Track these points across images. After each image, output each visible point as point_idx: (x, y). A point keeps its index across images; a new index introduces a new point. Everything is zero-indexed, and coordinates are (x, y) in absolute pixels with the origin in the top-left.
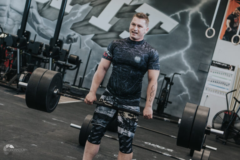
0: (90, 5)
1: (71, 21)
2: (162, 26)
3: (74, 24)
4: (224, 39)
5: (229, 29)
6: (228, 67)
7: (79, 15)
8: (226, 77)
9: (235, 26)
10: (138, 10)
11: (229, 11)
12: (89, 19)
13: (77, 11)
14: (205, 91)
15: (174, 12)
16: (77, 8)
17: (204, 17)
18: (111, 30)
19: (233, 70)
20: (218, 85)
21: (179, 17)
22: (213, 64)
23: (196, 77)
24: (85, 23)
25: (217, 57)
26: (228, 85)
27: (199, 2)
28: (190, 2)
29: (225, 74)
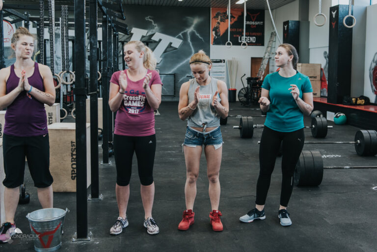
2: (172, 45)
4: (214, 44)
5: (215, 37)
6: (220, 61)
8: (221, 68)
9: (218, 34)
10: (153, 38)
15: (177, 34)
17: (198, 33)
19: (224, 62)
20: (218, 74)
21: (182, 37)
25: (213, 56)
26: (223, 72)
27: (192, 24)
28: (187, 25)
29: (220, 66)
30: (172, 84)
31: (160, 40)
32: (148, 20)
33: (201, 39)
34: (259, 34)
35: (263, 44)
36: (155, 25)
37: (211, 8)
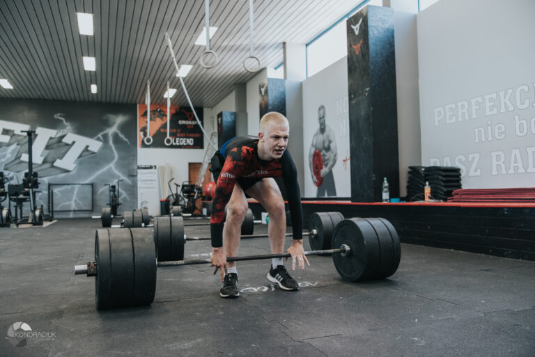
0: (18, 145)
1: (2, 162)
2: (89, 149)
3: (6, 165)
4: (142, 148)
5: (143, 139)
6: (151, 167)
7: (9, 156)
8: (151, 175)
10: (64, 140)
11: (140, 126)
12: (20, 157)
13: (5, 153)
14: (139, 190)
15: (95, 135)
16: (6, 150)
17: (122, 134)
18: (44, 162)
19: (155, 168)
20: (147, 182)
21: (102, 138)
22: (139, 168)
23: (128, 181)
24: (18, 161)
25: (141, 161)
26: (155, 180)
27: (114, 123)
28: (107, 124)
29: (151, 173)
30: (90, 196)
31: (74, 143)
32: (58, 119)
33: (126, 142)
34: (197, 135)
35: (202, 147)
36: (67, 124)
37: (138, 105)
